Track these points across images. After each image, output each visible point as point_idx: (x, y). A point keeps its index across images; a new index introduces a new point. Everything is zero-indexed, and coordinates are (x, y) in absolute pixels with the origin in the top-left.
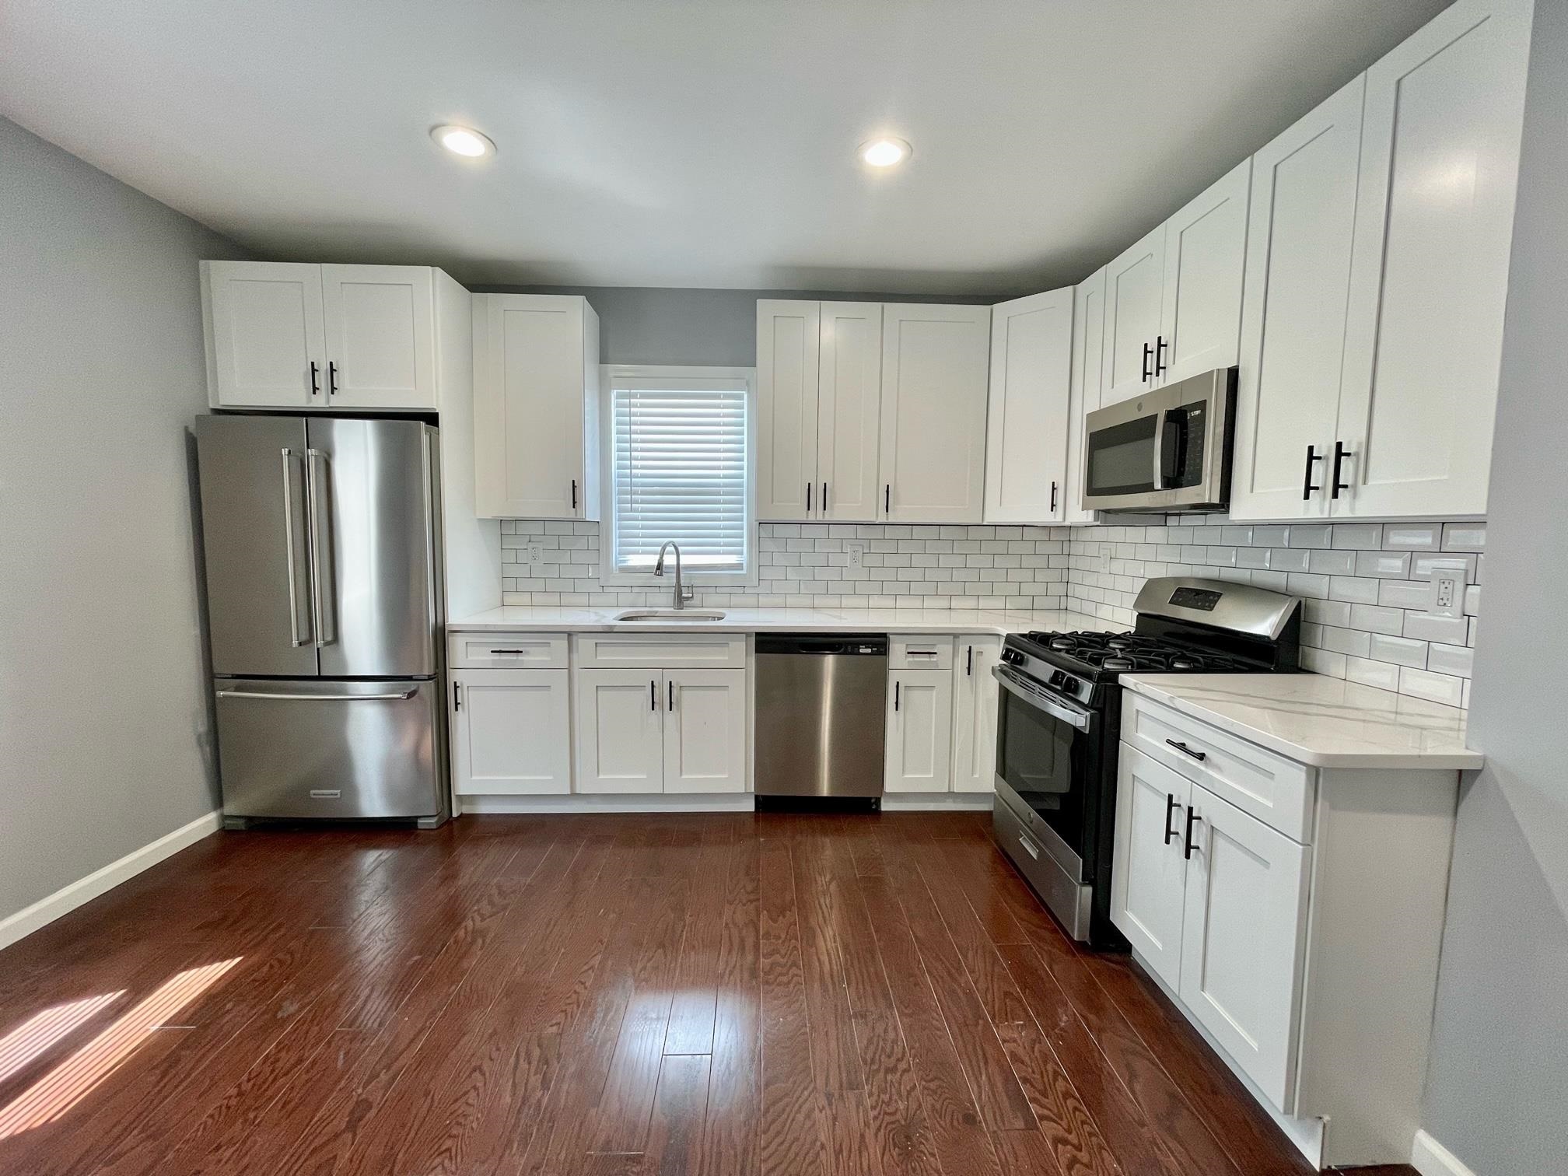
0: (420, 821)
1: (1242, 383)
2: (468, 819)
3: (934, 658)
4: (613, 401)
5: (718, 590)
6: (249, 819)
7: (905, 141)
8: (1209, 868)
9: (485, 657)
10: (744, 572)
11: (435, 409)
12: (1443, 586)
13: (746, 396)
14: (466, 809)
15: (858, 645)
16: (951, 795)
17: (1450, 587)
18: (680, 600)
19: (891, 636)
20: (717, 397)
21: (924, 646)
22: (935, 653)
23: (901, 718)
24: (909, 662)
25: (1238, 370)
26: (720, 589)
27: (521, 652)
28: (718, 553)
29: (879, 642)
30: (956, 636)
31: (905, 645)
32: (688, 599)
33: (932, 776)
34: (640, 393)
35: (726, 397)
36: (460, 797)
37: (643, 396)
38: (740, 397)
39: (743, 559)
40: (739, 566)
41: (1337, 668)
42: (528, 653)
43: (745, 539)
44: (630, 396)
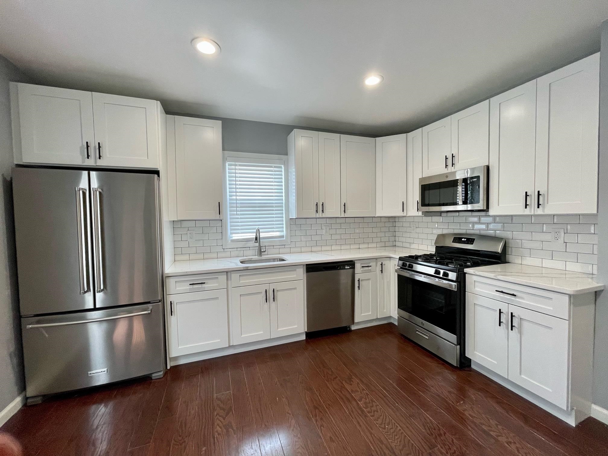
0: (153, 375)
1: (491, 171)
2: (176, 368)
3: (370, 268)
4: (227, 167)
5: (275, 247)
6: (44, 396)
7: (381, 76)
8: (520, 332)
9: (186, 287)
10: (284, 239)
11: (158, 168)
12: (556, 234)
13: (283, 167)
14: (173, 364)
15: (344, 266)
16: (377, 319)
17: (559, 235)
18: (260, 252)
19: (355, 261)
20: (271, 167)
21: (367, 263)
22: (371, 266)
23: (360, 293)
24: (362, 270)
25: (489, 166)
26: (275, 246)
27: (205, 283)
28: (273, 231)
29: (351, 264)
30: (376, 259)
31: (360, 264)
32: (264, 251)
33: (370, 313)
34: (238, 164)
35: (275, 167)
36: (170, 358)
37: (240, 165)
38: (281, 167)
39: (284, 233)
40: (282, 237)
41: (518, 261)
42: (207, 283)
43: (284, 226)
44: (236, 165)
